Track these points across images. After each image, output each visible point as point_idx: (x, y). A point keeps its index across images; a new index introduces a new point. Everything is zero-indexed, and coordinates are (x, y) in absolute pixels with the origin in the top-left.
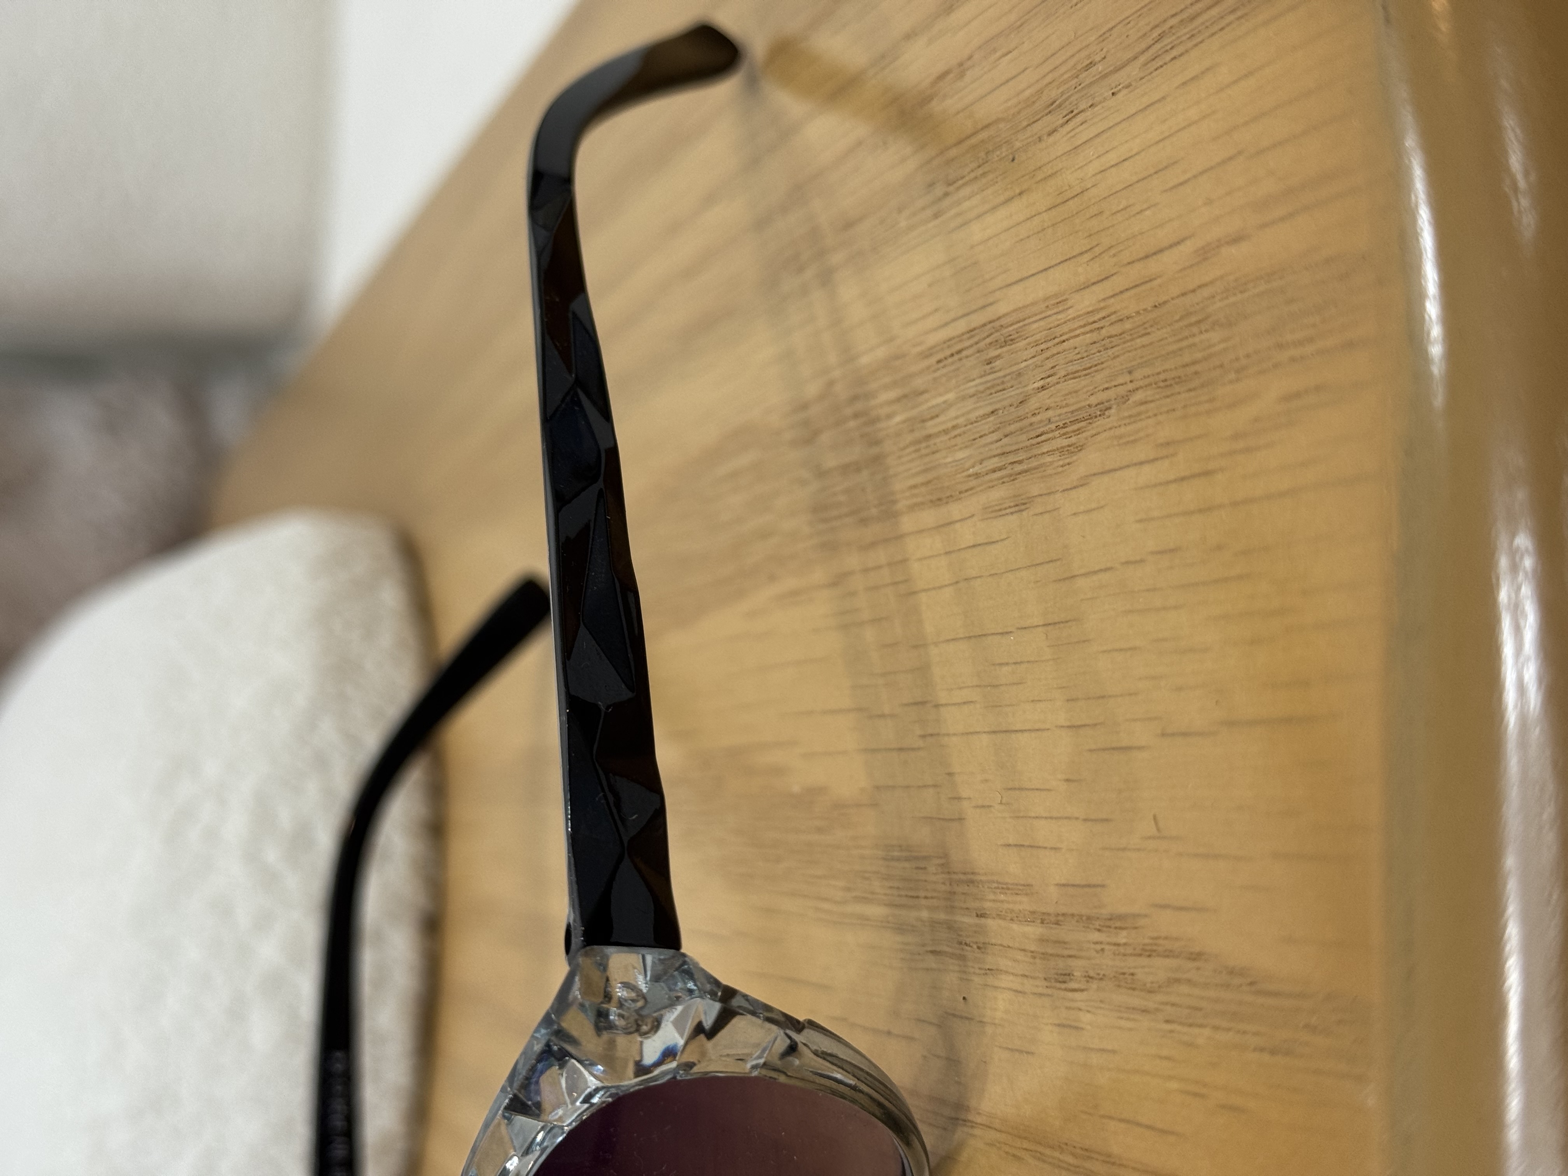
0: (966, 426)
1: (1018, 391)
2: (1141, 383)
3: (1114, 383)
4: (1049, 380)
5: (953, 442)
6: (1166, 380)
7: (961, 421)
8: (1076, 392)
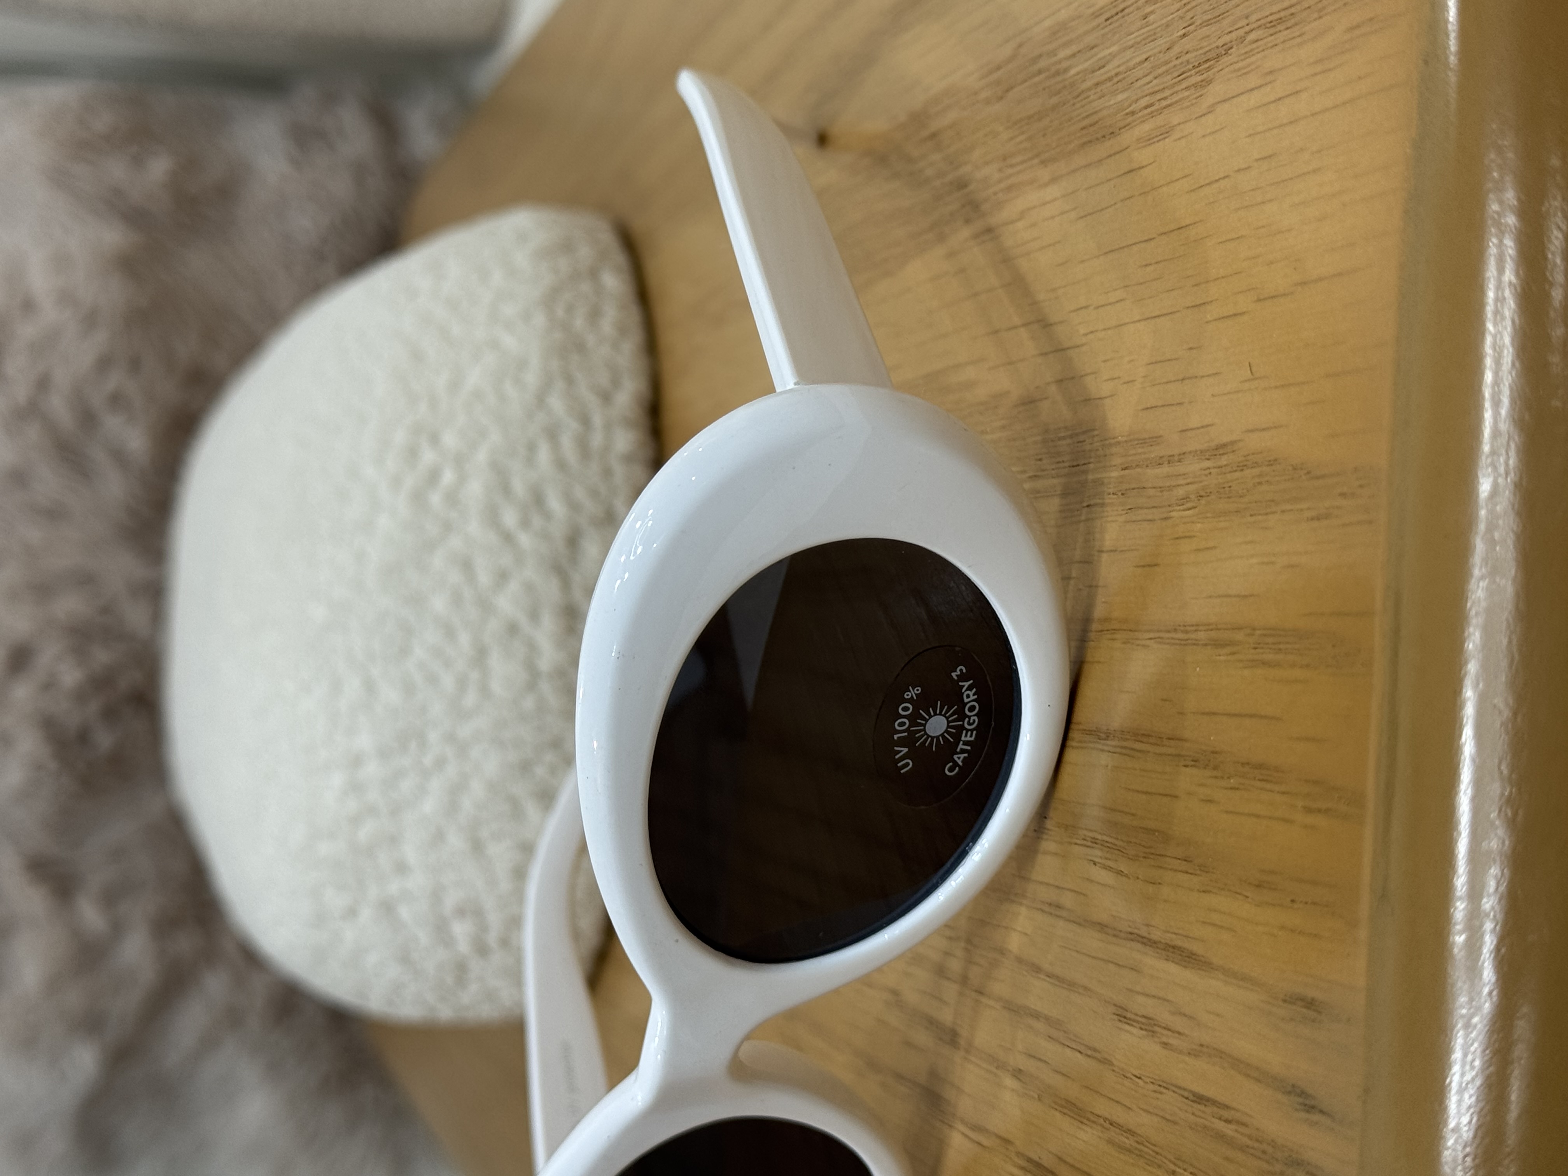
0: (1126, 73)
1: (1165, 40)
2: (1255, 25)
3: (1236, 27)
4: (1188, 29)
5: (1115, 87)
6: (1271, 22)
7: (1122, 69)
8: (1208, 36)
